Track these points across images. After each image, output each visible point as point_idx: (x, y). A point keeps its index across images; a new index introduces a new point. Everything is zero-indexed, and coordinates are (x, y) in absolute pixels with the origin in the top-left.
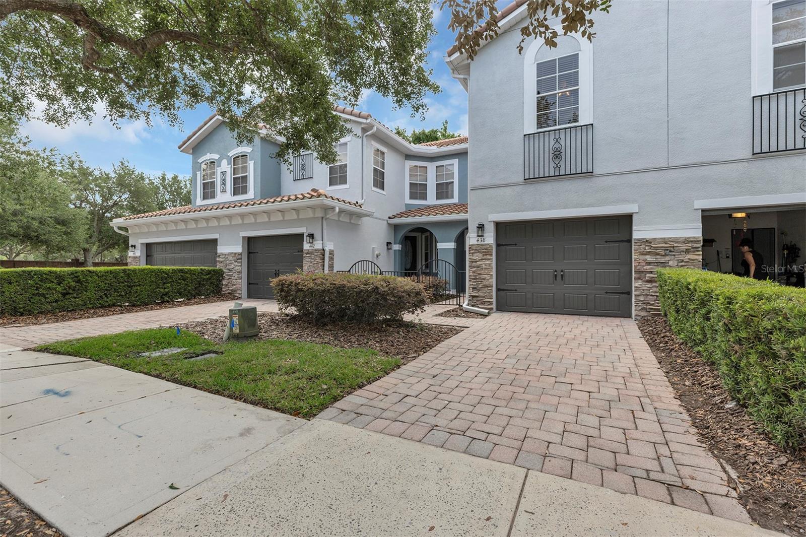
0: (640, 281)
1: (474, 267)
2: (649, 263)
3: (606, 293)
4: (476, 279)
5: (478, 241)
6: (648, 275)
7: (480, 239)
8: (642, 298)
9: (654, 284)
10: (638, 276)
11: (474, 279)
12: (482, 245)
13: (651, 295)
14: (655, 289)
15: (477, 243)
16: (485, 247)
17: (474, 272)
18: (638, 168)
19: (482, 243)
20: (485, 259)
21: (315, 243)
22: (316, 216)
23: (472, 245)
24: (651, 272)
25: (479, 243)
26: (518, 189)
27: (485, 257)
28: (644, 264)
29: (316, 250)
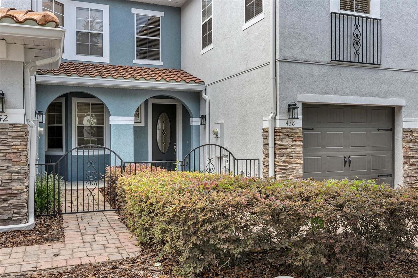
0: (406, 165)
1: (284, 155)
2: (412, 150)
3: (378, 176)
4: (286, 169)
5: (287, 124)
6: (411, 160)
7: (289, 122)
8: (408, 179)
9: (414, 167)
10: (405, 160)
11: (283, 169)
12: (292, 129)
13: (413, 177)
14: (415, 171)
15: (286, 126)
16: (295, 131)
17: (284, 162)
18: (405, 68)
19: (292, 127)
20: (295, 146)
21: (8, 111)
22: (11, 59)
23: (283, 128)
24: (413, 157)
25: (288, 126)
26: (325, 69)
27: (295, 143)
28: (408, 150)
29: (13, 126)
